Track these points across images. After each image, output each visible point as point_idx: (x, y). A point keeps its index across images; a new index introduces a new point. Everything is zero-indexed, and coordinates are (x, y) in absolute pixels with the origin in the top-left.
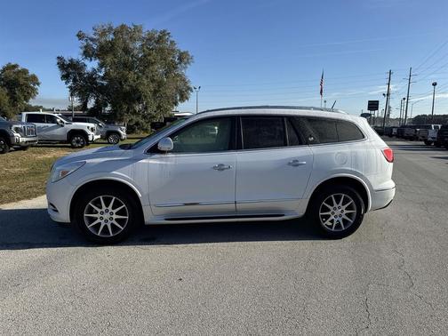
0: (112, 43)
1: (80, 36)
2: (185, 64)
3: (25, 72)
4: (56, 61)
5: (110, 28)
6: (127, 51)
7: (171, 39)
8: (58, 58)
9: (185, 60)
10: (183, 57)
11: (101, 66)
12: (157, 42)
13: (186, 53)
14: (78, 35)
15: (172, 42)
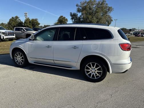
0: (86, 7)
1: (77, 6)
2: (110, 11)
3: (64, 18)
4: (70, 14)
5: (86, 2)
6: (90, 9)
7: (106, 3)
8: (70, 13)
9: (111, 10)
10: (110, 9)
11: (82, 14)
12: (101, 5)
13: (111, 7)
14: (76, 5)
15: (106, 4)
